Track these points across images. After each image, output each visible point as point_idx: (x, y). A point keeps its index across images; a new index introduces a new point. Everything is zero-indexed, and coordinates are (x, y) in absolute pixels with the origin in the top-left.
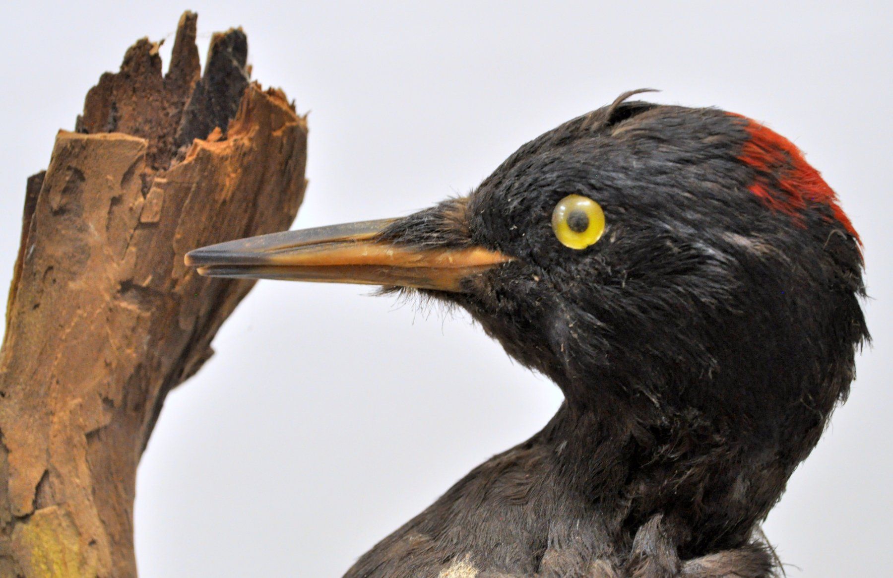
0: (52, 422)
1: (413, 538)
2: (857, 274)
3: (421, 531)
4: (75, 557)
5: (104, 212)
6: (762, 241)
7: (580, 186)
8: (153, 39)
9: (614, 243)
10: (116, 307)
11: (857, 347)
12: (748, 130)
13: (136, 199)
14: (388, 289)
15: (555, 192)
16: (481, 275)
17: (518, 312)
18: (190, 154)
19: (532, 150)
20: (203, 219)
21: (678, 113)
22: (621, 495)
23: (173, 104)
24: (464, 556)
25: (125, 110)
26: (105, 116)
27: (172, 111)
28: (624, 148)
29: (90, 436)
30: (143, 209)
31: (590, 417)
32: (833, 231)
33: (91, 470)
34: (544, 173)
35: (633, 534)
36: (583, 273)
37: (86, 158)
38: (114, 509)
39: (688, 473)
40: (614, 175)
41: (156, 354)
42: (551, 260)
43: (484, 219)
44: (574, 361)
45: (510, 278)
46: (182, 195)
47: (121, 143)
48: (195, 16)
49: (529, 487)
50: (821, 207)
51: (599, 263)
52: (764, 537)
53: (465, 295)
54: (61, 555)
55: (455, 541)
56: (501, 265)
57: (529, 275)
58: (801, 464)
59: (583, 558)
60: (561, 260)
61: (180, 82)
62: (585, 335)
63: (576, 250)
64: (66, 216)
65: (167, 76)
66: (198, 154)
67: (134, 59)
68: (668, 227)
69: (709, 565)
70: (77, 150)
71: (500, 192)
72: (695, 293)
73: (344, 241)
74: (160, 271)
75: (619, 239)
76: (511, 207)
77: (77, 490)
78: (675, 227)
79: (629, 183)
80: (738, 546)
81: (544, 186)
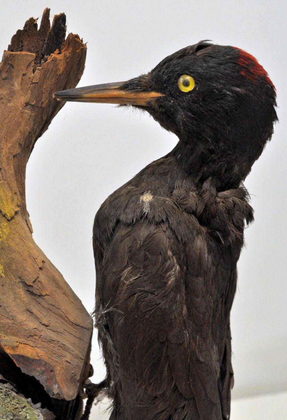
0: (2, 152)
1: (129, 188)
2: (274, 99)
3: (132, 185)
4: (10, 198)
5: (20, 79)
6: (244, 89)
7: (187, 72)
8: (35, 18)
9: (197, 90)
10: (24, 112)
11: (274, 122)
12: (240, 53)
13: (31, 75)
14: (121, 105)
15: (179, 74)
16: (154, 100)
17: (165, 112)
18: (50, 59)
19: (171, 59)
20: (53, 81)
21: (218, 48)
22: (198, 171)
23: (41, 40)
24: (148, 192)
25: (25, 43)
26: (18, 45)
27: (41, 43)
28: (201, 59)
29: (14, 156)
30: (33, 78)
31: (189, 146)
32: (266, 86)
33: (14, 168)
34: (175, 68)
35: (202, 184)
36: (188, 100)
37: (14, 60)
38: (20, 182)
39: (220, 163)
40: (198, 68)
41: (35, 128)
42: (177, 96)
43: (155, 82)
44: (184, 128)
45: (163, 101)
46: (46, 72)
47: (27, 55)
48: (50, 9)
49: (168, 170)
50: (263, 78)
51: (193, 97)
52: (244, 186)
53: (148, 107)
54: (6, 197)
55: (144, 188)
56: (160, 97)
57: (170, 100)
58: (256, 161)
59: (187, 191)
60: (181, 96)
61: (44, 33)
62: (188, 119)
63: (185, 92)
64: (7, 80)
65: (39, 30)
66: (53, 59)
67: (29, 25)
68: (215, 85)
69: (226, 194)
70: (11, 58)
71: (161, 74)
72: (223, 106)
73: (108, 89)
74: (38, 99)
75: (199, 89)
76: (165, 78)
77: (11, 175)
78: (217, 85)
79: (203, 71)
80: (236, 188)
81: (175, 72)
